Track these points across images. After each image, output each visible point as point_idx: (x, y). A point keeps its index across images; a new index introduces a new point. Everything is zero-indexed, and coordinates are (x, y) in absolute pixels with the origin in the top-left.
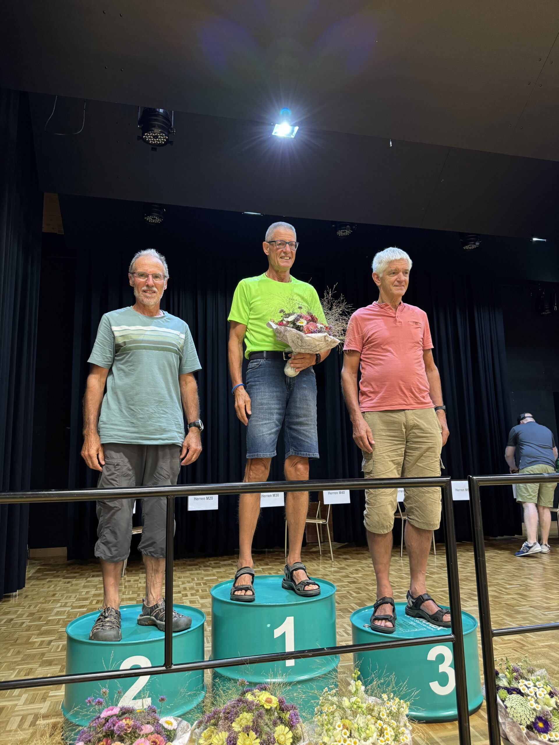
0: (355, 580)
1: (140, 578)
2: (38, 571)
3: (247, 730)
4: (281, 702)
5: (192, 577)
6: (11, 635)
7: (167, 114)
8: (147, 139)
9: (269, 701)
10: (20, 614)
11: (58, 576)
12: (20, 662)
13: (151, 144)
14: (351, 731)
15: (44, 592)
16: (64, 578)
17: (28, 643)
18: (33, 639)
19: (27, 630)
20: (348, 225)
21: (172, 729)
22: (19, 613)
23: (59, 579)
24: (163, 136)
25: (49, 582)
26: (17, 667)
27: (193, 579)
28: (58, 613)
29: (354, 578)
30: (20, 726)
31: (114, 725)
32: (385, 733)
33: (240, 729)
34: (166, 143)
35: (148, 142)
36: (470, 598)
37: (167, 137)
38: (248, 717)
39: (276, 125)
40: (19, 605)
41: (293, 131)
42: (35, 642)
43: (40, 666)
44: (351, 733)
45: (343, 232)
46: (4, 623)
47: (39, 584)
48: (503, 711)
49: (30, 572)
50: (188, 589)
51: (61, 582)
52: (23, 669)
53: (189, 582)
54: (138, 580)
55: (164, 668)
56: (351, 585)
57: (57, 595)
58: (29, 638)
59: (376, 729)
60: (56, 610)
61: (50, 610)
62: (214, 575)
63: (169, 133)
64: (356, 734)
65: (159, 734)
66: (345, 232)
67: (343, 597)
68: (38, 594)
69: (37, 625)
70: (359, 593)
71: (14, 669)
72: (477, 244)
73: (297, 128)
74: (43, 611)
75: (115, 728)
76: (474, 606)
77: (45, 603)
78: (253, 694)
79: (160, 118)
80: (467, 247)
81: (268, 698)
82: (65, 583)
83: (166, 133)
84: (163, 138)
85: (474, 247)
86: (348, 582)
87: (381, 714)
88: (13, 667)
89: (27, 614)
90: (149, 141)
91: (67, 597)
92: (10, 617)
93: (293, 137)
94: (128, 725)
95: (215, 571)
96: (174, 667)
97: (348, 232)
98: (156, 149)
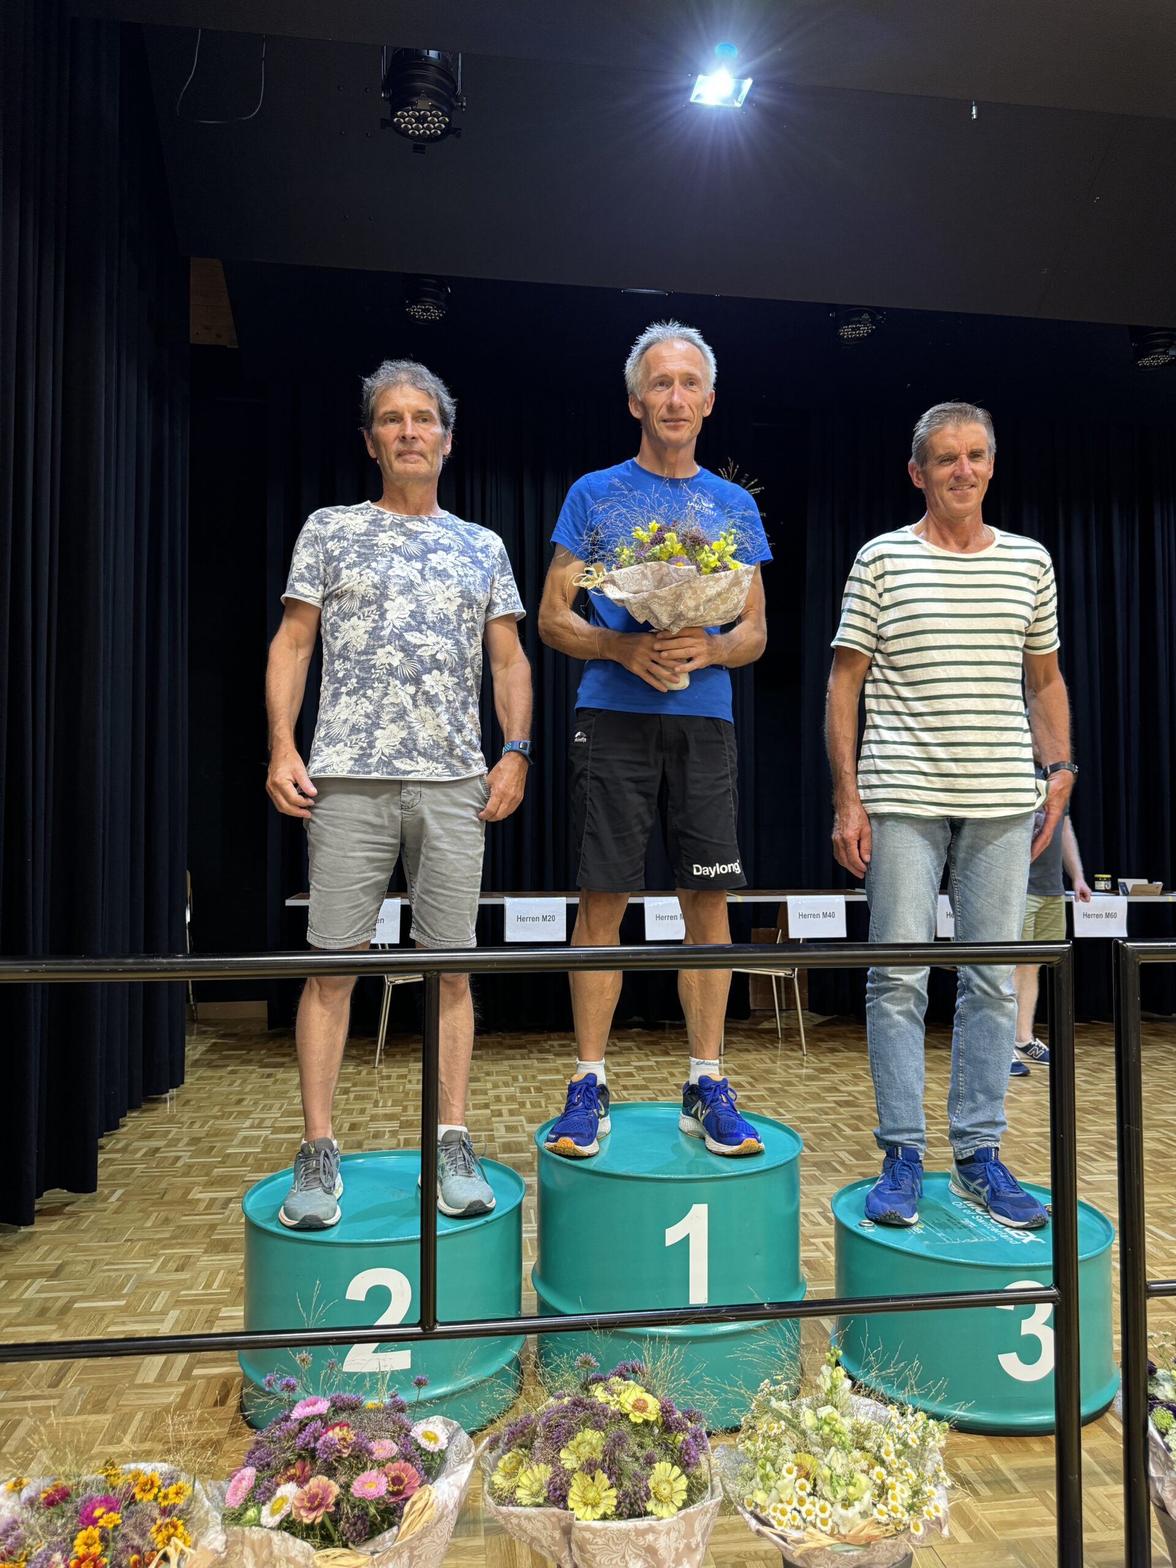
0: (851, 1098)
1: (409, 1071)
2: (213, 1048)
3: (590, 1467)
4: (666, 1411)
5: (514, 1073)
6: (153, 1183)
7: (446, 60)
8: (403, 126)
9: (640, 1406)
10: (173, 1139)
11: (249, 1062)
12: (167, 1242)
13: (412, 137)
14: (815, 1480)
15: (221, 1094)
16: (261, 1067)
17: (186, 1202)
18: (195, 1194)
19: (185, 1175)
20: (866, 312)
21: (436, 1450)
22: (170, 1136)
23: (251, 1068)
24: (438, 117)
25: (232, 1072)
26: (161, 1252)
27: (515, 1079)
28: (245, 1142)
29: (850, 1094)
30: (161, 1377)
31: (316, 1439)
32: (889, 1496)
33: (577, 1466)
34: (445, 133)
35: (404, 133)
36: (1101, 1153)
37: (447, 119)
38: (594, 1441)
39: (700, 77)
40: (171, 1120)
41: (738, 91)
42: (198, 1200)
43: (206, 1252)
44: (815, 1485)
45: (853, 329)
46: (144, 1155)
47: (211, 1078)
48: (1161, 1454)
49: (194, 1050)
50: (504, 1099)
51: (254, 1075)
52: (172, 1256)
53: (506, 1084)
54: (405, 1077)
55: (418, 1330)
56: (842, 1110)
57: (245, 1103)
58: (188, 1191)
59: (871, 1483)
60: (243, 1134)
61: (229, 1134)
62: (558, 1071)
63: (452, 107)
64: (826, 1491)
65: (407, 1460)
66: (859, 329)
67: (824, 1134)
68: (209, 1097)
69: (203, 1165)
70: (858, 1129)
71: (156, 1256)
72: (1173, 352)
73: (748, 83)
74: (216, 1135)
75: (318, 1445)
76: (1110, 1172)
77: (222, 1117)
78: (606, 1389)
79: (432, 73)
80: (1146, 362)
81: (638, 1400)
82: (262, 1077)
83: (445, 109)
84: (438, 122)
85: (1163, 359)
86: (836, 1102)
87: (882, 1450)
88: (154, 1252)
89: (186, 1140)
90: (406, 129)
91: (265, 1106)
92: (154, 1143)
93: (738, 105)
94: (344, 1439)
95: (560, 1061)
96: (439, 1328)
97: (864, 330)
98: (423, 148)
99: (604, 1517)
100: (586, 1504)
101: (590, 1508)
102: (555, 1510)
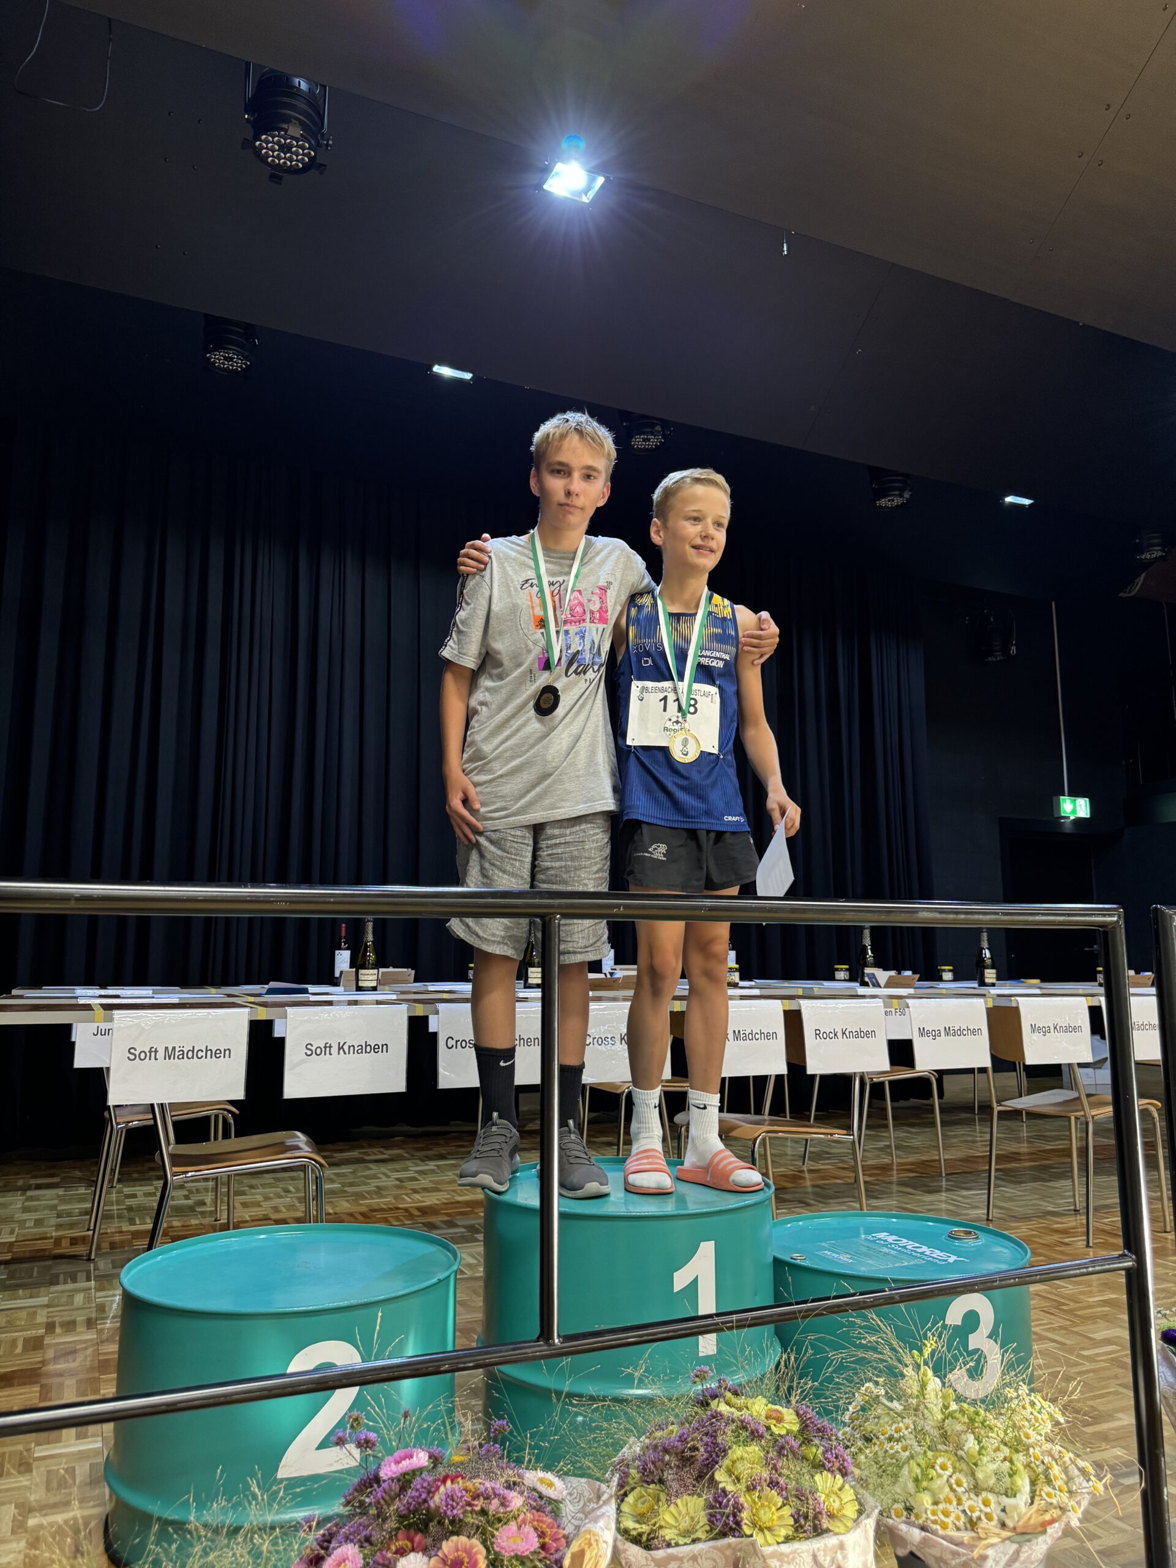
7: (315, 94)
8: (264, 151)
9: (775, 1417)
13: (272, 165)
20: (657, 424)
24: (303, 148)
31: (432, 1495)
34: (307, 168)
35: (263, 159)
37: (313, 153)
39: (559, 167)
41: (589, 187)
45: (644, 440)
63: (319, 145)
66: (649, 440)
72: (907, 495)
73: (601, 180)
75: (438, 1503)
78: (728, 1404)
79: (302, 105)
80: (883, 502)
81: (768, 1411)
83: (313, 142)
84: (303, 154)
85: (898, 501)
90: (267, 156)
93: (586, 200)
97: (654, 441)
98: (280, 178)
99: (788, 1539)
100: (761, 1529)
101: (766, 1532)
102: (731, 1540)
